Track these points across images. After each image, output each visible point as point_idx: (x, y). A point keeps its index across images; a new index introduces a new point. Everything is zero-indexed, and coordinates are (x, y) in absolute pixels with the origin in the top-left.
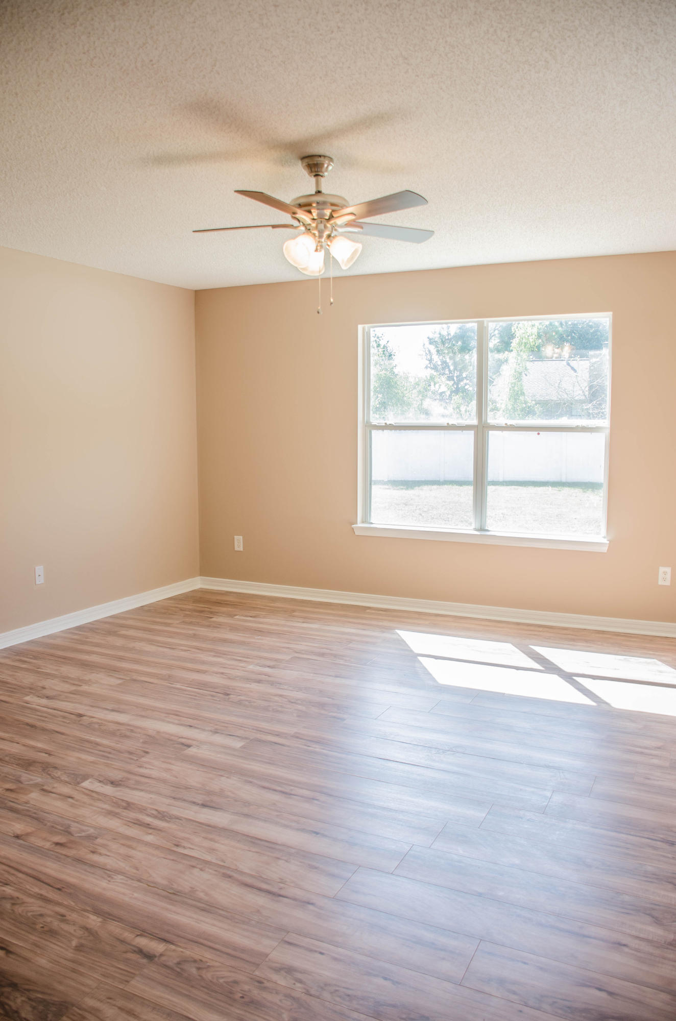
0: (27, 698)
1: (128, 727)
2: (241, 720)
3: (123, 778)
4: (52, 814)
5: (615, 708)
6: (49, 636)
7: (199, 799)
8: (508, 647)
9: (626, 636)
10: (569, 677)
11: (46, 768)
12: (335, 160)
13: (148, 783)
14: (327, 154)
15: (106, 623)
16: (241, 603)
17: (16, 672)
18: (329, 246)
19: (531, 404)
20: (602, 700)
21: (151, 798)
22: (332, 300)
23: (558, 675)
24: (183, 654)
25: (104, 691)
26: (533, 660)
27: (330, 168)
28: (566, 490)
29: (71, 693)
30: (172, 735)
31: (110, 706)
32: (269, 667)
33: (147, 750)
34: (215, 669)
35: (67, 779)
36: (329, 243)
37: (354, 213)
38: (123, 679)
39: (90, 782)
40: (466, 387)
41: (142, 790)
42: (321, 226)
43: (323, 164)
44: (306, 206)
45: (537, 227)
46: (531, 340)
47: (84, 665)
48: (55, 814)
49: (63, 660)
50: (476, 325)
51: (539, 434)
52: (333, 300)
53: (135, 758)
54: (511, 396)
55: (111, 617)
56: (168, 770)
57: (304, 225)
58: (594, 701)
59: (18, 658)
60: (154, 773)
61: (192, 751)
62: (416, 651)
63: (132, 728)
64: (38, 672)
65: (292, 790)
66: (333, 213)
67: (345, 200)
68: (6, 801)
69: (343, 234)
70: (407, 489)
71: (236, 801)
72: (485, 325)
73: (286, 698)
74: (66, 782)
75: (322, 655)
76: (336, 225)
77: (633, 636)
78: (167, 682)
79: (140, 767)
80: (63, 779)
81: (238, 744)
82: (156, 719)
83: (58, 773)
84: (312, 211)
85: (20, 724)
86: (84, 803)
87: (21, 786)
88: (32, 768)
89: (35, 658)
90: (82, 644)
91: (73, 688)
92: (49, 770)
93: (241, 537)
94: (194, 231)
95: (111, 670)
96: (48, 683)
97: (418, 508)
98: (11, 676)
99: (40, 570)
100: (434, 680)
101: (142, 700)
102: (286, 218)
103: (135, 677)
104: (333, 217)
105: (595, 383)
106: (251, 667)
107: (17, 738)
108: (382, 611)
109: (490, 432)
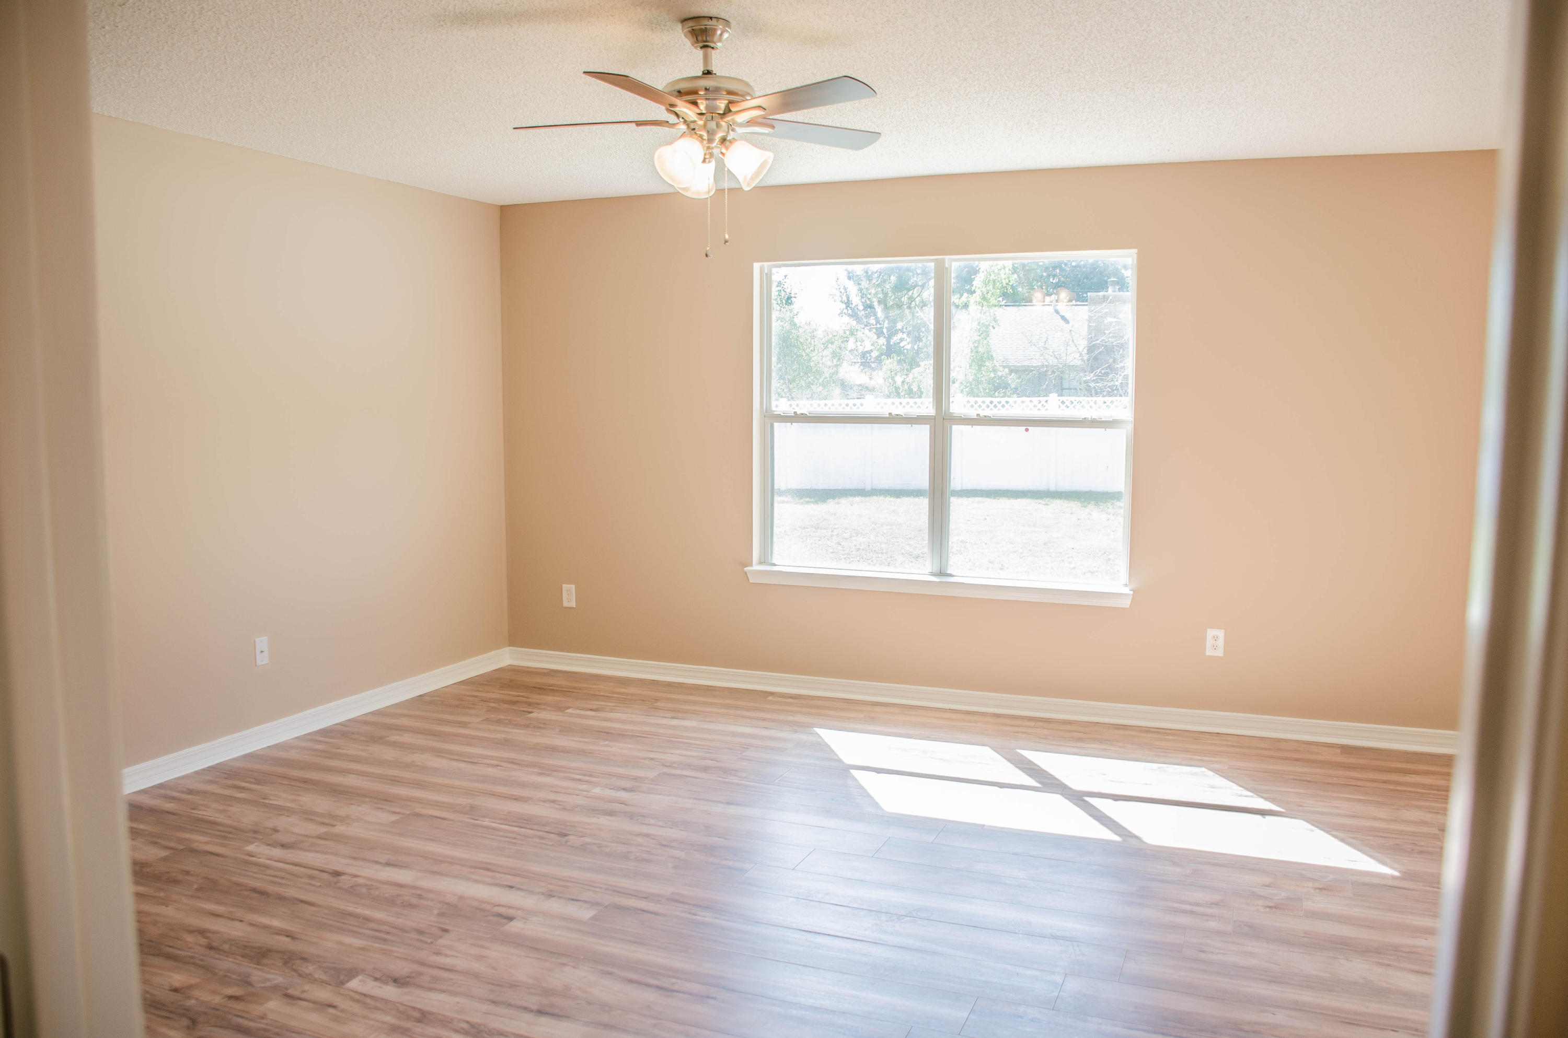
0: (251, 848)
1: (414, 891)
2: (587, 876)
3: (412, 972)
4: (304, 1034)
5: (1148, 844)
6: (277, 746)
7: (534, 1001)
8: (986, 752)
9: (1158, 732)
10: (1079, 798)
11: (289, 959)
12: (733, 23)
13: (451, 979)
14: (722, 15)
15: (366, 723)
16: (575, 688)
17: (230, 806)
18: (723, 154)
19: (1004, 373)
20: (1129, 832)
21: (458, 1003)
22: (727, 236)
23: (1063, 795)
24: (491, 771)
25: (371, 833)
26: (1024, 772)
27: (726, 35)
28: (1058, 504)
29: (319, 837)
30: (483, 902)
31: (384, 858)
32: (624, 789)
33: (446, 927)
34: (542, 795)
35: (324, 977)
36: (724, 151)
37: (764, 106)
38: (399, 813)
39: (360, 981)
40: (902, 344)
41: (443, 991)
42: (712, 125)
43: (715, 30)
44: (688, 94)
45: (1028, 124)
46: (1003, 276)
47: (337, 792)
48: (310, 1033)
49: (302, 785)
50: (932, 265)
51: (1027, 430)
52: (729, 236)
53: (429, 941)
54: (973, 361)
55: (373, 713)
56: (480, 958)
57: (685, 121)
58: (1118, 835)
59: (230, 782)
60: (460, 963)
61: (515, 926)
62: (848, 760)
63: (419, 892)
64: (265, 805)
65: (674, 984)
66: (730, 105)
67: (748, 85)
68: (230, 1016)
69: (744, 138)
70: (816, 502)
71: (589, 1003)
72: (947, 265)
73: (654, 839)
74: (323, 982)
75: (705, 769)
76: (735, 122)
77: (1169, 731)
78: (467, 816)
79: (438, 954)
80: (317, 976)
81: (587, 914)
82: (456, 877)
83: (309, 968)
84: (699, 101)
85: (241, 890)
86: (354, 1014)
87: (252, 989)
88: (265, 961)
89: (258, 782)
90: (329, 758)
91: (322, 830)
92: (294, 964)
93: (574, 586)
94: (514, 128)
95: (381, 800)
96: (282, 822)
97: (835, 533)
98: (221, 811)
99: (262, 643)
100: (876, 805)
101: (432, 847)
102: (658, 111)
103: (419, 810)
104: (730, 111)
105: (1098, 342)
106: (597, 791)
107: (239, 913)
108: (791, 698)
109: (954, 427)
